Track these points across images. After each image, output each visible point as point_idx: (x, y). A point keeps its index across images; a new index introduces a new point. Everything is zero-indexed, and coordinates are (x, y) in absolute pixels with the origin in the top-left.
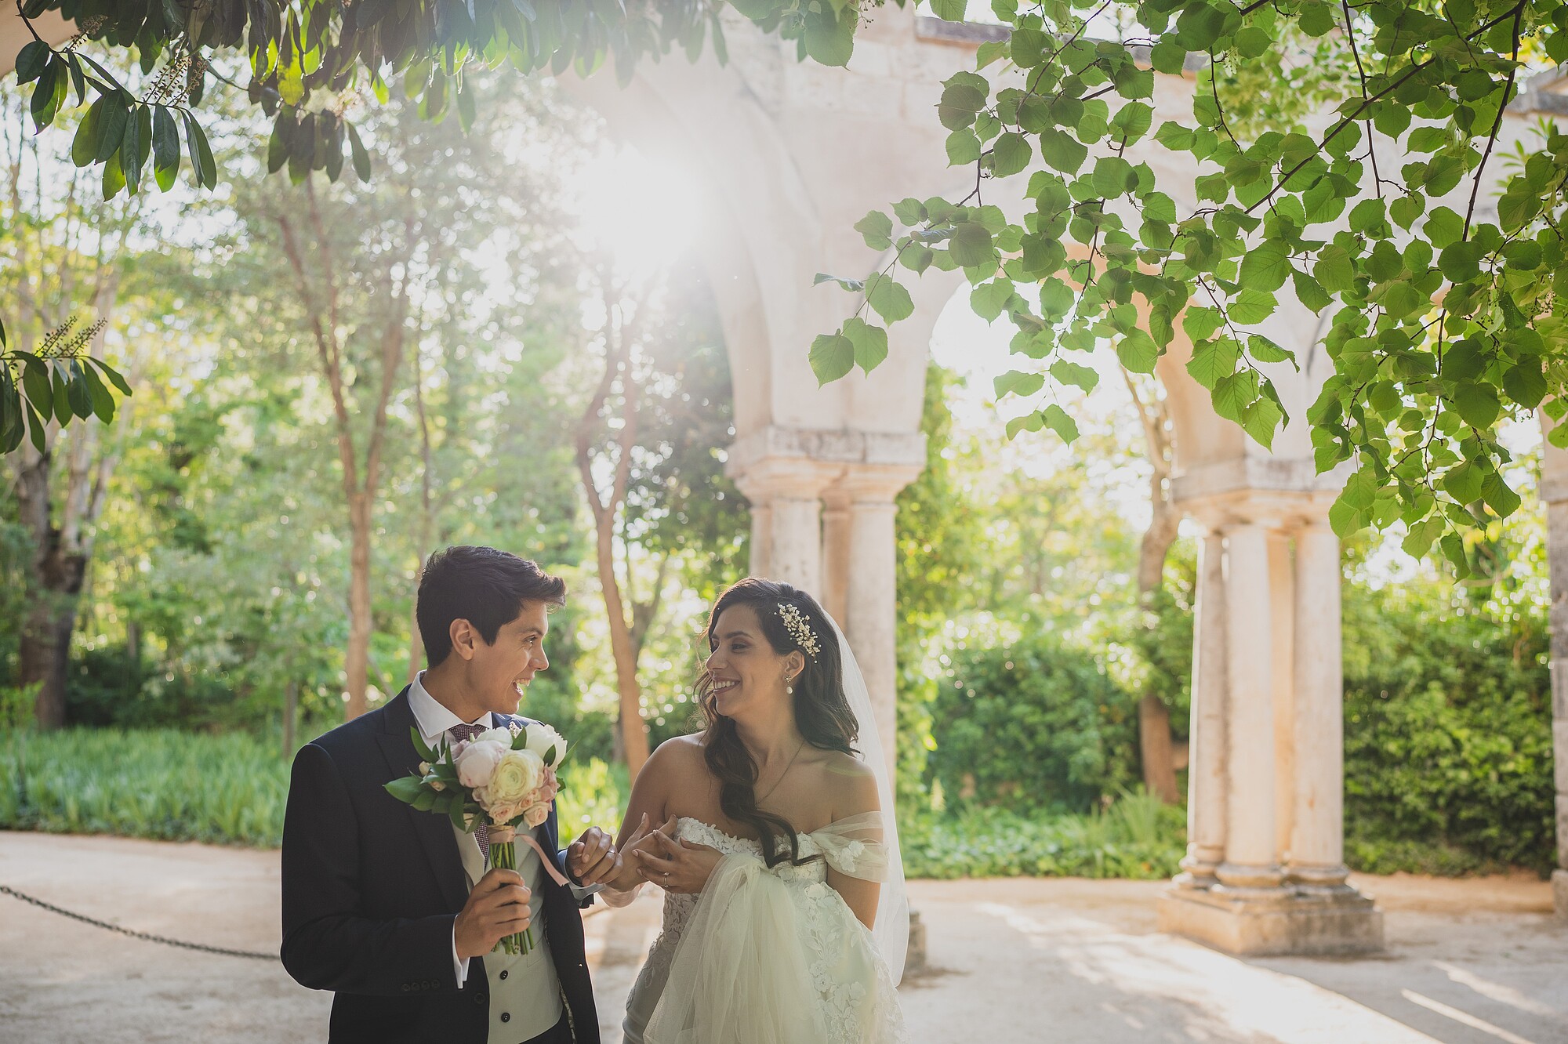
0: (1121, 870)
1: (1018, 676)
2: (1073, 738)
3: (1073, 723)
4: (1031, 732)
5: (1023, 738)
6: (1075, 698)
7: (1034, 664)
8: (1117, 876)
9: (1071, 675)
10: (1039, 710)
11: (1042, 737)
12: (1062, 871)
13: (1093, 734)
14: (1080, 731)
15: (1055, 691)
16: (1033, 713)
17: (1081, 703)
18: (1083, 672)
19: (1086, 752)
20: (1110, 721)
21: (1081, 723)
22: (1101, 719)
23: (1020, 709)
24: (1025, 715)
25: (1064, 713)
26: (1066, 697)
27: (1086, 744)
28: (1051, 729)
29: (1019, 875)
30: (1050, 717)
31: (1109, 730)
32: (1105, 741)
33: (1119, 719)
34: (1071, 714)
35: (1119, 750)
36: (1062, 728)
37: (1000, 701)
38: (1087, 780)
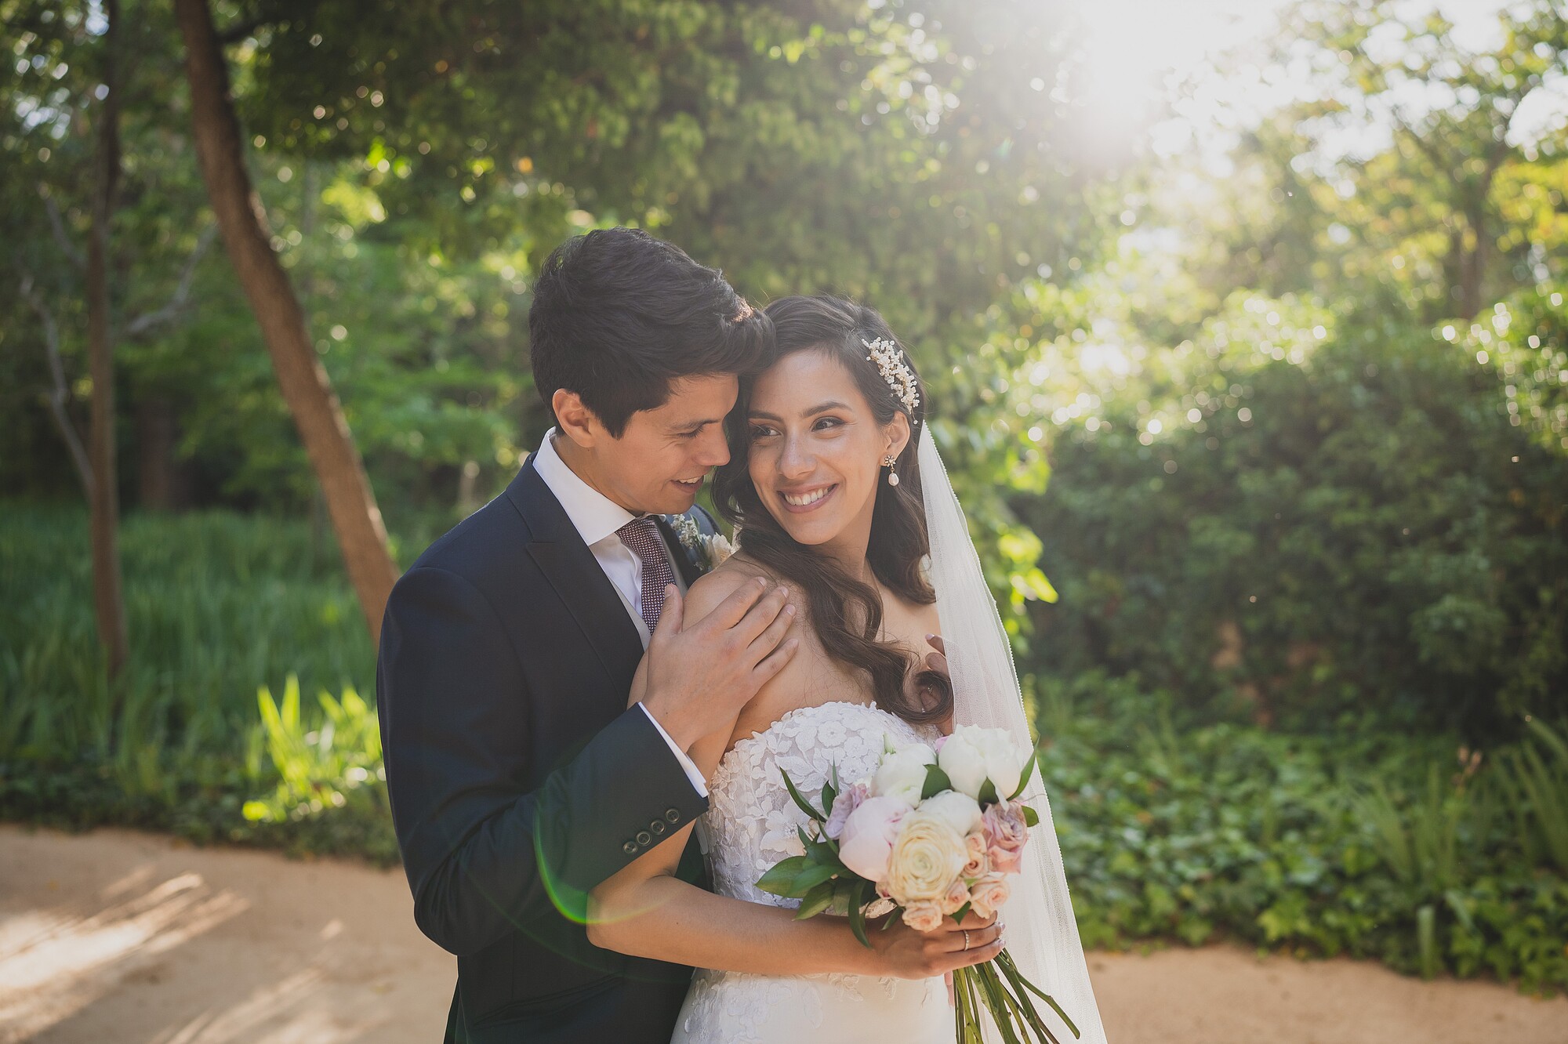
0: (1495, 957)
1: (1324, 423)
2: (1436, 566)
3: (1442, 525)
4: (1347, 543)
5: (1331, 560)
6: (1447, 471)
7: (1360, 395)
8: (1485, 972)
9: (1442, 417)
10: (1365, 501)
11: (1368, 559)
12: (1332, 944)
13: (1477, 561)
14: (1455, 548)
15: (1403, 455)
16: (1353, 505)
17: (1460, 480)
18: (1469, 413)
19: (1449, 603)
20: (1530, 525)
21: (1458, 527)
22: (1506, 522)
23: (1322, 496)
24: (1331, 507)
25: (1425, 504)
26: (1427, 470)
27: (1459, 586)
28: (1391, 539)
29: (1206, 943)
30: (1388, 513)
31: (1526, 546)
32: (1514, 572)
33: (1553, 521)
34: (1439, 506)
35: (1546, 595)
36: (1414, 540)
37: (1286, 475)
38: (1457, 665)
